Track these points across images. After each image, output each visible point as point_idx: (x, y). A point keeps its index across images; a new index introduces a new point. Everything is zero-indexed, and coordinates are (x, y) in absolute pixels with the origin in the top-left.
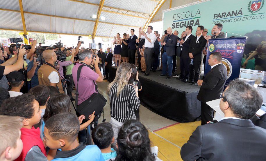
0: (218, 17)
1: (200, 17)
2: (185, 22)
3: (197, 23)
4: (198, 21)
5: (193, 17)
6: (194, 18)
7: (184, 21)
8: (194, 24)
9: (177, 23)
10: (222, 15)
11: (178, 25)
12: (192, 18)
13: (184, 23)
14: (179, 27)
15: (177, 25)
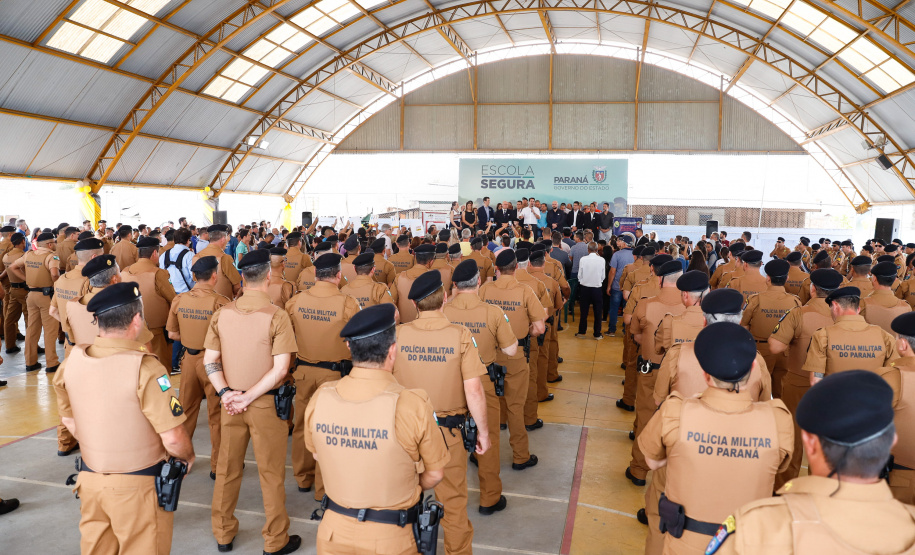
0: (560, 181)
1: (534, 177)
2: (509, 181)
4: (530, 181)
5: (523, 176)
7: (506, 179)
8: (525, 186)
9: (491, 181)
10: (566, 180)
11: (495, 184)
12: (520, 177)
13: (506, 182)
14: (498, 187)
15: (491, 184)
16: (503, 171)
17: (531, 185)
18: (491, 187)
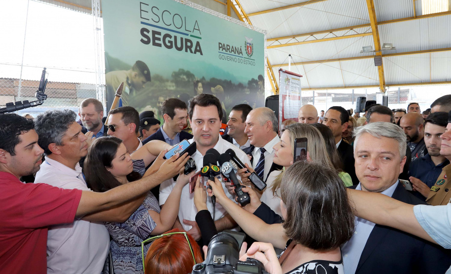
0: (223, 49)
1: (200, 38)
2: (175, 37)
3: (198, 49)
4: (198, 44)
5: (190, 34)
6: (191, 36)
7: (172, 34)
8: (193, 49)
9: (154, 33)
10: (227, 49)
11: (159, 39)
12: (187, 35)
13: (173, 39)
14: (163, 45)
15: (154, 39)
16: (168, 18)
17: (198, 50)
18: (155, 44)
